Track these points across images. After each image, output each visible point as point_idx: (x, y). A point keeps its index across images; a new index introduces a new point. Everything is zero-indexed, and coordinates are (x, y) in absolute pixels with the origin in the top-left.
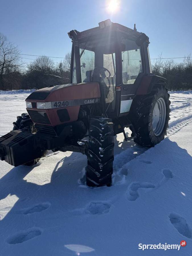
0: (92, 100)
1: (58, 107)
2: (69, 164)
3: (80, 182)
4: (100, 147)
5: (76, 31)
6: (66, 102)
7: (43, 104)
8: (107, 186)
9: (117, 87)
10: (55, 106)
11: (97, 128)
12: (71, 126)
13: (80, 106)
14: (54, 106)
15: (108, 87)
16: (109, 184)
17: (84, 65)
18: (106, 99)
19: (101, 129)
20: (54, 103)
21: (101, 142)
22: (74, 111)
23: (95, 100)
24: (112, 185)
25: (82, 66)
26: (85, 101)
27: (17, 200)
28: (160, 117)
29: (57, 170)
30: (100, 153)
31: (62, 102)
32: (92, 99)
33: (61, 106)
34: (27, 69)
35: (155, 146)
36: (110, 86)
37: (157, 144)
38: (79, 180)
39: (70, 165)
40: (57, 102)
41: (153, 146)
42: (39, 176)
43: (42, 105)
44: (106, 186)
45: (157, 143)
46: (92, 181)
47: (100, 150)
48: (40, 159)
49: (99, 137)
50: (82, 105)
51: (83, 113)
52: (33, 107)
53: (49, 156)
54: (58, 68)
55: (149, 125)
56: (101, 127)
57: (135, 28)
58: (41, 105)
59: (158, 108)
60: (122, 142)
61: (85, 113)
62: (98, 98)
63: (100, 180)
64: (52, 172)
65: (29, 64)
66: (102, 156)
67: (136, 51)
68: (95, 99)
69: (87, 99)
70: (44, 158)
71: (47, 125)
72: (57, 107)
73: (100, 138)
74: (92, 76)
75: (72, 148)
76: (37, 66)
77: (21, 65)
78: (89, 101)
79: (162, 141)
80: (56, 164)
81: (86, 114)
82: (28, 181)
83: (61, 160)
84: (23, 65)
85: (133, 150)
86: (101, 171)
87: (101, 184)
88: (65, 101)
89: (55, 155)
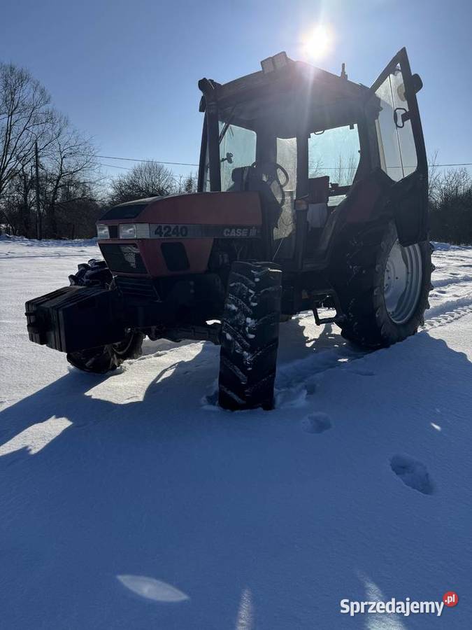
0: (242, 229)
1: (163, 237)
2: (187, 372)
3: (205, 401)
4: (249, 317)
5: (212, 81)
6: (181, 229)
7: (132, 227)
8: (264, 409)
9: (299, 201)
10: (158, 233)
11: (245, 277)
12: (192, 283)
13: (212, 241)
14: (156, 233)
15: (280, 202)
16: (269, 405)
17: (229, 158)
18: (275, 230)
19: (254, 281)
20: (155, 227)
21: (252, 307)
22: (200, 250)
23: (249, 231)
24: (274, 408)
25: (223, 160)
26: (225, 231)
27: (67, 426)
28: (407, 282)
29: (159, 381)
30: (247, 328)
31: (173, 227)
32: (242, 227)
33: (170, 236)
34: (111, 191)
35: (392, 346)
36: (283, 201)
37: (397, 343)
38: (204, 398)
39: (188, 374)
40: (163, 226)
41: (387, 347)
42: (118, 390)
43: (131, 231)
44: (261, 409)
45: (398, 341)
46: (229, 393)
47: (248, 324)
48: (125, 361)
49: (247, 297)
50: (218, 239)
51: (220, 256)
52: (111, 237)
53: (143, 359)
54: (183, 190)
55: (375, 294)
56: (253, 278)
57: (343, 72)
58: (128, 231)
59: (402, 260)
60: (314, 339)
61: (224, 258)
62: (256, 228)
63: (246, 391)
64: (147, 386)
65: (116, 178)
66: (252, 336)
67: (352, 128)
68: (249, 228)
69: (231, 227)
70: (134, 360)
71: (139, 275)
72: (161, 236)
73: (250, 299)
74: (244, 178)
75: (193, 330)
76: (133, 185)
77: (97, 181)
78: (233, 230)
79: (409, 338)
80: (159, 372)
81: (226, 261)
82: (93, 397)
83: (169, 366)
84: (102, 181)
85: (339, 354)
86: (250, 369)
87: (250, 404)
88: (180, 226)
89: (157, 358)
